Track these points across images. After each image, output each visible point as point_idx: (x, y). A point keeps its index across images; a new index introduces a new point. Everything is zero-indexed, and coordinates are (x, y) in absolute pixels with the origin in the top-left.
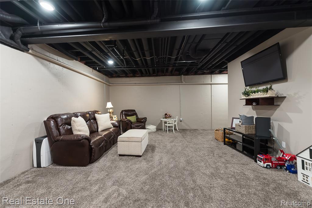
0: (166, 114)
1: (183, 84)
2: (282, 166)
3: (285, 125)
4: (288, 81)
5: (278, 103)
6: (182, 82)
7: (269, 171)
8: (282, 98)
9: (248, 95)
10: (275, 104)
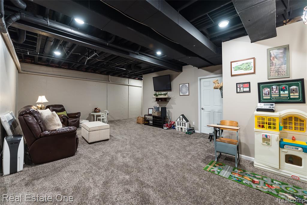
0: (96, 109)
1: (110, 82)
2: (171, 127)
3: (171, 110)
4: (172, 91)
5: (168, 101)
6: (109, 81)
7: (168, 130)
8: (169, 98)
9: (157, 96)
10: (167, 101)
